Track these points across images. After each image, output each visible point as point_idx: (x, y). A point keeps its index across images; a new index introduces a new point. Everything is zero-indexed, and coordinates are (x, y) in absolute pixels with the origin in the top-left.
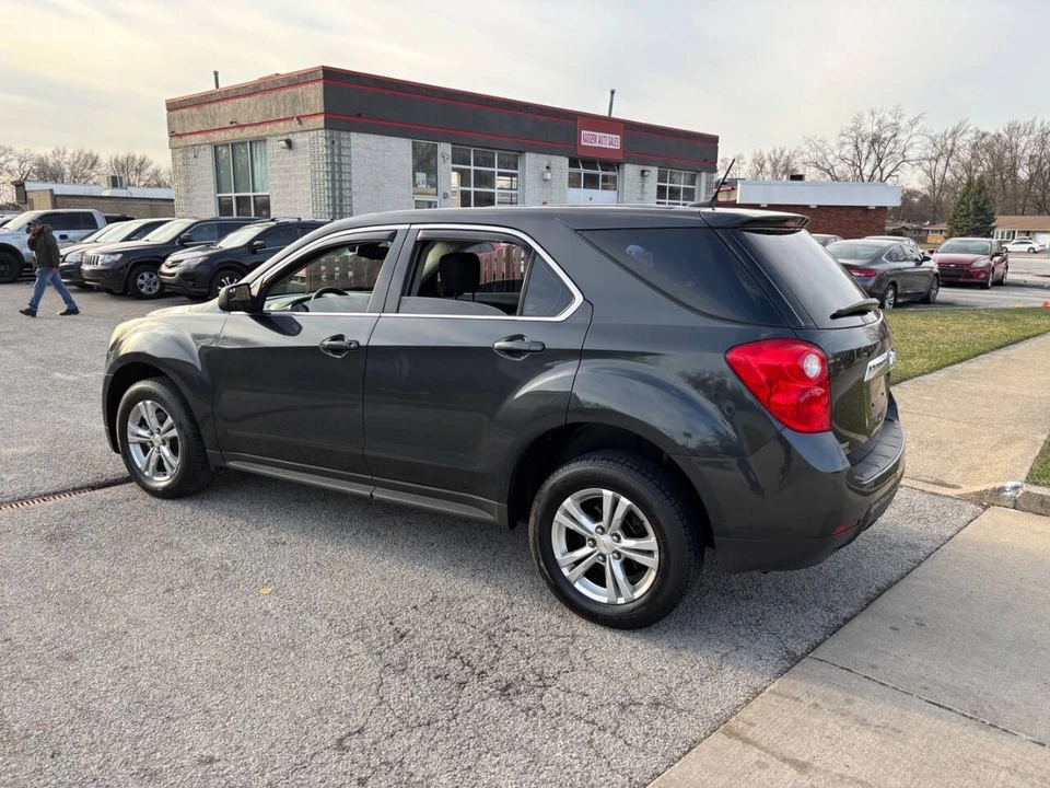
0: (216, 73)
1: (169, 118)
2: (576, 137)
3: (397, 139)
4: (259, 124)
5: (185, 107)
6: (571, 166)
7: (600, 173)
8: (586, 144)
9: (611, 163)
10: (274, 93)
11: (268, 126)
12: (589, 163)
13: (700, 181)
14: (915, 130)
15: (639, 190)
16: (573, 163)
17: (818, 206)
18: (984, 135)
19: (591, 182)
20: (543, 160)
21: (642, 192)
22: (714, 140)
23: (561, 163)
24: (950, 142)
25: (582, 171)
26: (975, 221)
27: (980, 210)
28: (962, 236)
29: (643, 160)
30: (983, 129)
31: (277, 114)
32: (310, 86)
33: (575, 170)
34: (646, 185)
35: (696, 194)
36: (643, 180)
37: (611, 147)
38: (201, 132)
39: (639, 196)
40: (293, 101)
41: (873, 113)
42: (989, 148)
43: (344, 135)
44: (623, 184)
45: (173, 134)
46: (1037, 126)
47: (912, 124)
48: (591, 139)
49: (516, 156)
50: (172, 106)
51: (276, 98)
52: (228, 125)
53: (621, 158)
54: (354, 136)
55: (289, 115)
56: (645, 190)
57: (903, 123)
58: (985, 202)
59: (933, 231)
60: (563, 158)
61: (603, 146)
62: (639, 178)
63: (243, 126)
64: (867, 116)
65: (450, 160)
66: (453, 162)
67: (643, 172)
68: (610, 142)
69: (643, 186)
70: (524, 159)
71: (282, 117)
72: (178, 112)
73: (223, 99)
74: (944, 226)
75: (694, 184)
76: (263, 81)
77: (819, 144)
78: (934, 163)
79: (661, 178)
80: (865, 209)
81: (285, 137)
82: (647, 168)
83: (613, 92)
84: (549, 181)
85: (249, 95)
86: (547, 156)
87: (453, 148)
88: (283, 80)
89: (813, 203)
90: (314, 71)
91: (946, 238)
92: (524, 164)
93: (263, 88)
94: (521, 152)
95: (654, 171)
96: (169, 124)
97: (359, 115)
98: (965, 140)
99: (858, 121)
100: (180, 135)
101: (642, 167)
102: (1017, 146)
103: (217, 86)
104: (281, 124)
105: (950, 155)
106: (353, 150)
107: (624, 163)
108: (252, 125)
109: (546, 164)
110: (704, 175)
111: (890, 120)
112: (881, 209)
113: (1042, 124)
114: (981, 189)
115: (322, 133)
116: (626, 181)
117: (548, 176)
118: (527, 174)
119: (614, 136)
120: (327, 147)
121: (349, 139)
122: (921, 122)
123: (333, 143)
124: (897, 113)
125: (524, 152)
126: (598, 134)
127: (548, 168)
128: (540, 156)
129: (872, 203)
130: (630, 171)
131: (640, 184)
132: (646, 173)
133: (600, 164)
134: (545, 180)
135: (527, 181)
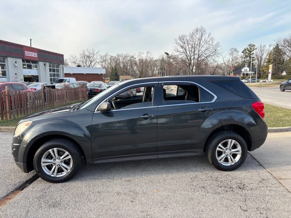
2: (24, 53)
7: (32, 64)
8: (27, 55)
9: (35, 61)
12: (28, 61)
13: (60, 67)
14: (98, 55)
15: (44, 70)
16: (23, 61)
17: (86, 74)
18: (112, 57)
19: (29, 67)
21: (45, 70)
22: (62, 56)
23: (20, 61)
24: (105, 58)
25: (26, 63)
26: (116, 77)
27: (116, 74)
28: (113, 81)
29: (45, 60)
30: (112, 55)
33: (24, 63)
34: (46, 68)
35: (60, 71)
36: (45, 67)
39: (44, 71)
41: (87, 50)
42: (114, 59)
46: (123, 55)
47: (97, 53)
48: (28, 54)
49: (4, 59)
53: (38, 60)
56: (46, 69)
57: (95, 53)
58: (117, 72)
59: (106, 80)
60: (20, 59)
61: (32, 56)
62: (44, 66)
64: (86, 50)
67: (45, 64)
68: (34, 55)
69: (45, 68)
70: (7, 59)
74: (109, 78)
75: (58, 68)
77: (75, 57)
78: (102, 63)
79: (50, 66)
80: (98, 74)
82: (46, 63)
83: (31, 40)
84: (17, 66)
86: (15, 59)
89: (85, 73)
91: (110, 81)
92: (8, 61)
94: (5, 57)
95: (48, 64)
98: (108, 57)
99: (84, 51)
101: (44, 63)
102: (120, 60)
105: (105, 61)
107: (39, 61)
109: (15, 61)
110: (61, 65)
111: (92, 52)
112: (101, 74)
113: (124, 54)
114: (116, 69)
116: (40, 67)
117: (16, 65)
118: (9, 64)
119: (35, 53)
122: (99, 53)
124: (93, 50)
125: (7, 57)
126: (30, 52)
127: (16, 62)
128: (13, 59)
129: (99, 73)
130: (41, 64)
131: (44, 68)
132: (46, 65)
133: (31, 62)
134: (15, 66)
135: (9, 66)
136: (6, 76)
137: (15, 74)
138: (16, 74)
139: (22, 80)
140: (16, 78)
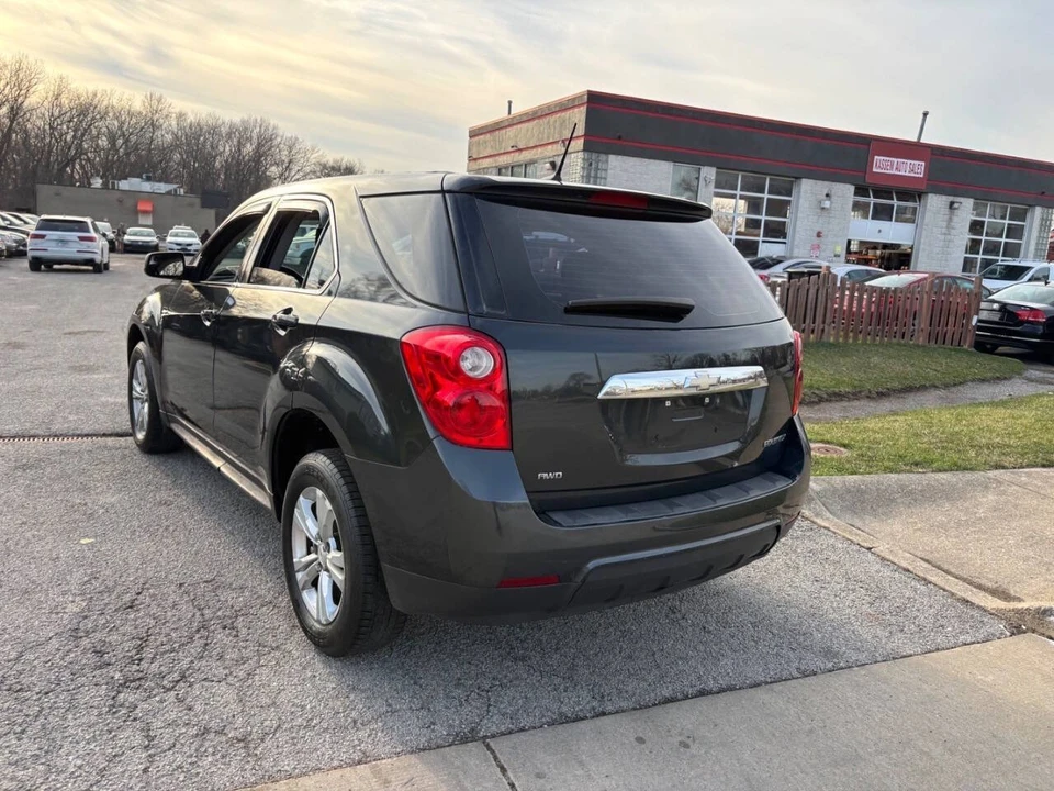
0: (510, 103)
1: (470, 143)
2: (868, 163)
3: (657, 162)
4: (533, 148)
5: (481, 134)
6: (856, 194)
7: (895, 203)
8: (879, 171)
9: (911, 193)
10: (548, 118)
11: (540, 150)
12: (883, 191)
13: (1032, 218)
15: (945, 224)
16: (861, 191)
19: (882, 213)
20: (822, 187)
21: (949, 227)
23: (845, 191)
25: (872, 200)
29: (954, 189)
31: (548, 138)
32: (576, 110)
33: (862, 199)
34: (955, 219)
35: (1026, 233)
36: (951, 213)
37: (913, 175)
38: (490, 156)
39: (944, 230)
40: (561, 125)
43: (603, 157)
44: (923, 218)
45: (471, 159)
49: (792, 182)
50: (474, 134)
51: (549, 122)
52: (510, 149)
53: (923, 187)
54: (612, 158)
55: (557, 138)
56: (953, 224)
60: (848, 186)
61: (902, 173)
62: (945, 211)
63: (521, 150)
65: (713, 185)
66: (716, 187)
67: (952, 203)
68: (913, 169)
69: (950, 219)
70: (799, 185)
71: (551, 140)
72: (477, 138)
73: (509, 126)
75: (1023, 221)
76: (541, 108)
79: (978, 212)
81: (551, 160)
82: (958, 199)
83: (925, 114)
84: (828, 209)
85: (529, 120)
86: (826, 183)
87: (717, 173)
88: (556, 105)
90: (580, 97)
92: (799, 192)
93: (539, 114)
94: (796, 178)
95: (967, 204)
96: (469, 150)
97: (620, 138)
100: (475, 160)
101: (951, 198)
103: (509, 113)
104: (550, 147)
106: (609, 172)
107: (927, 193)
108: (527, 148)
109: (825, 191)
110: (1038, 210)
115: (581, 155)
116: (928, 213)
117: (827, 204)
118: (802, 201)
119: (918, 163)
120: (583, 168)
121: (607, 161)
123: (591, 164)
125: (800, 178)
126: (895, 160)
127: (827, 195)
128: (819, 183)
130: (935, 203)
131: (947, 217)
132: (956, 205)
133: (896, 193)
134: (823, 208)
135: (801, 209)
136: (785, 238)
137: (815, 235)
138: (819, 235)
139: (839, 256)
140: (818, 247)
